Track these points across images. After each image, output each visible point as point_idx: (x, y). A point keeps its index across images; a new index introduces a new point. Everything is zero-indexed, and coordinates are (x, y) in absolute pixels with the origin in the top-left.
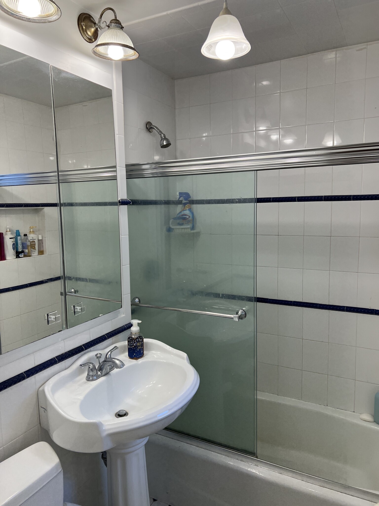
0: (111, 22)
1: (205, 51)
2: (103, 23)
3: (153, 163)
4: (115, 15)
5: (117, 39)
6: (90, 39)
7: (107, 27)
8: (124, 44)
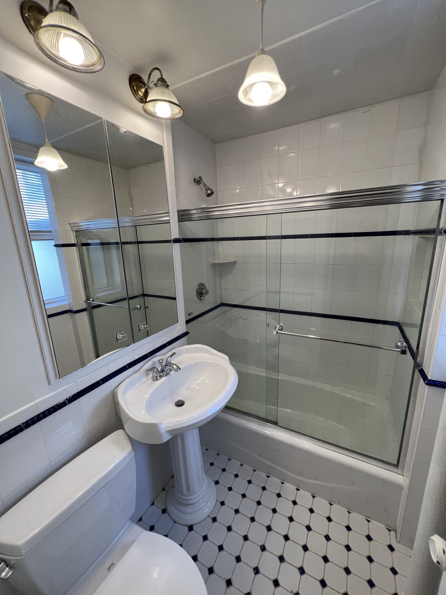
0: (158, 81)
1: (242, 97)
2: (151, 83)
3: (199, 209)
4: (161, 74)
5: (163, 95)
6: (140, 99)
7: (155, 86)
8: (169, 100)
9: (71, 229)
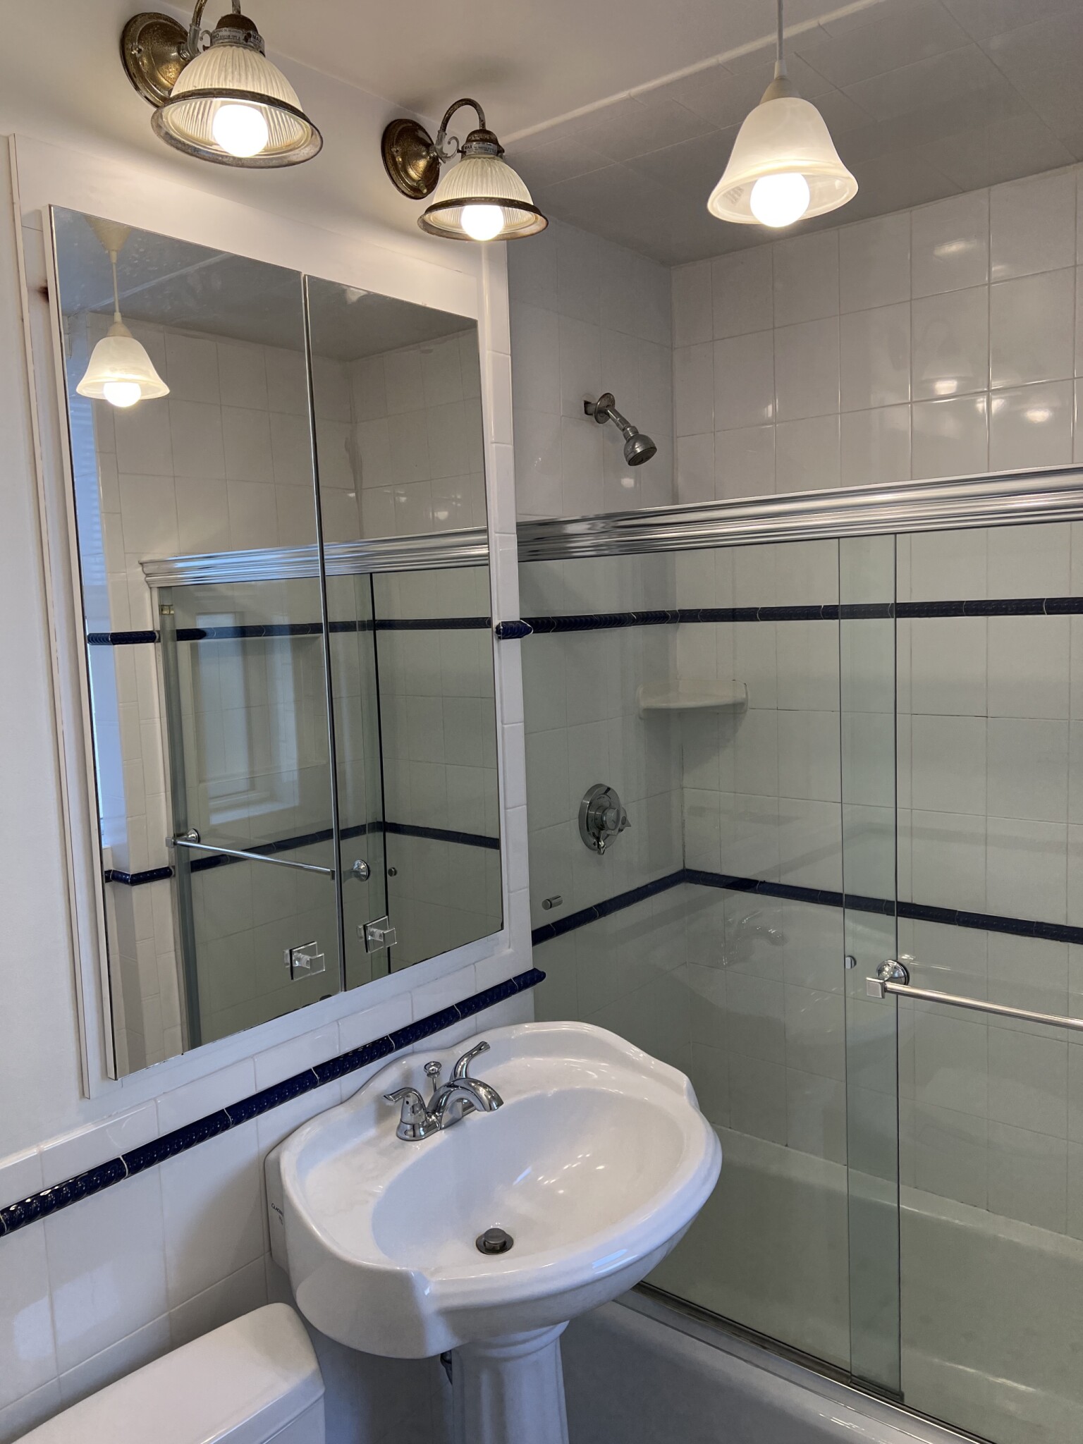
0: (468, 141)
1: (718, 205)
2: (449, 143)
3: (598, 518)
4: (480, 118)
5: (485, 185)
6: (412, 188)
7: (460, 154)
8: (502, 197)
9: (147, 582)
